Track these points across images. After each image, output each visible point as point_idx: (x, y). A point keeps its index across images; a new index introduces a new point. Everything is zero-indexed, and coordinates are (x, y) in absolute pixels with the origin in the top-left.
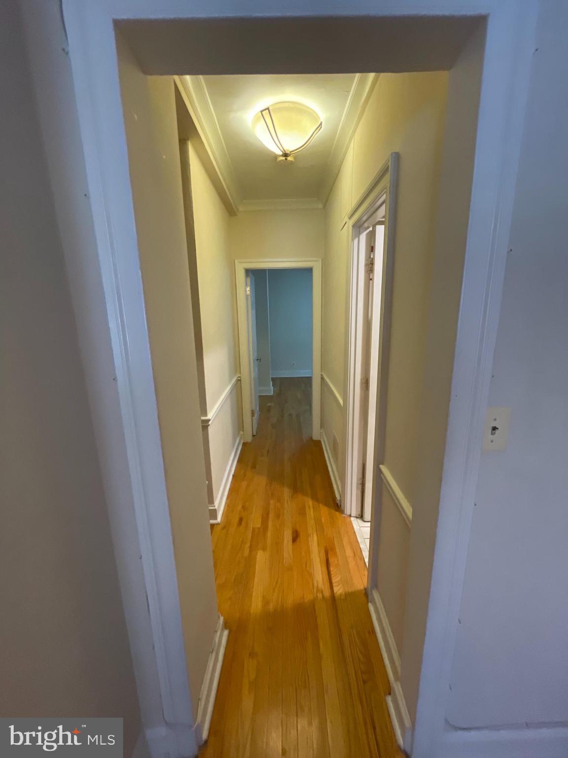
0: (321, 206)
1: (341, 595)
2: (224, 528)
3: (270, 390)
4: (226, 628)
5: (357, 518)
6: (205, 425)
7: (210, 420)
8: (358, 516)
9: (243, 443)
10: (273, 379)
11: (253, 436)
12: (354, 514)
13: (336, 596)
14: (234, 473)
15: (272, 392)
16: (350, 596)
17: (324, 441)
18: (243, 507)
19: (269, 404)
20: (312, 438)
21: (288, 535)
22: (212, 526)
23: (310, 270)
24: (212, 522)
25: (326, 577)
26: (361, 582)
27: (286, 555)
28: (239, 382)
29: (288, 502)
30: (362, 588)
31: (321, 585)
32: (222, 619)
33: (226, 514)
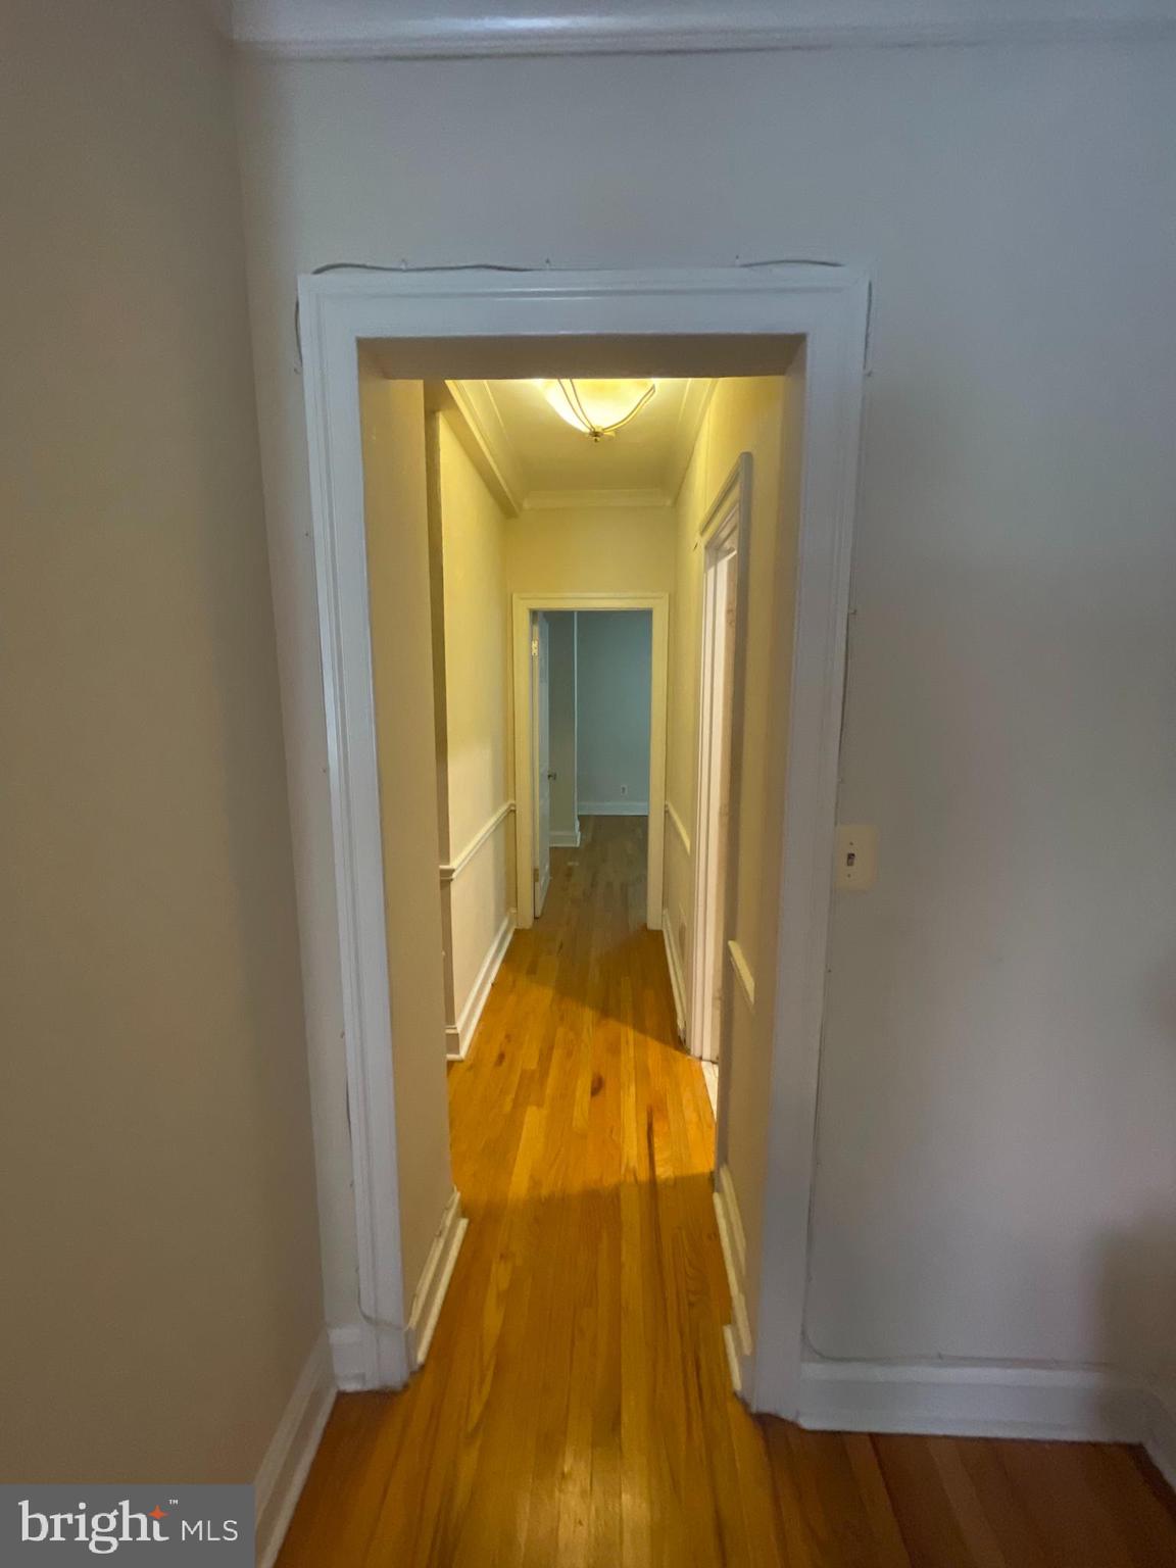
0: (669, 502)
1: (667, 1179)
2: (471, 1067)
3: (575, 838)
4: (464, 1216)
5: (713, 1063)
6: (446, 879)
7: (453, 871)
8: (714, 1059)
9: (516, 930)
10: (580, 817)
11: (535, 918)
12: (707, 1054)
13: (658, 1180)
14: (496, 979)
15: (578, 840)
16: (680, 1183)
17: (668, 931)
18: (508, 1037)
19: (570, 864)
20: (646, 925)
21: (584, 1084)
22: (451, 1064)
23: (645, 616)
24: (451, 1057)
25: (646, 1151)
26: (703, 1161)
27: (576, 1113)
28: (512, 815)
29: (588, 1030)
30: (707, 1170)
31: (633, 1163)
32: (457, 1196)
33: (476, 1047)
